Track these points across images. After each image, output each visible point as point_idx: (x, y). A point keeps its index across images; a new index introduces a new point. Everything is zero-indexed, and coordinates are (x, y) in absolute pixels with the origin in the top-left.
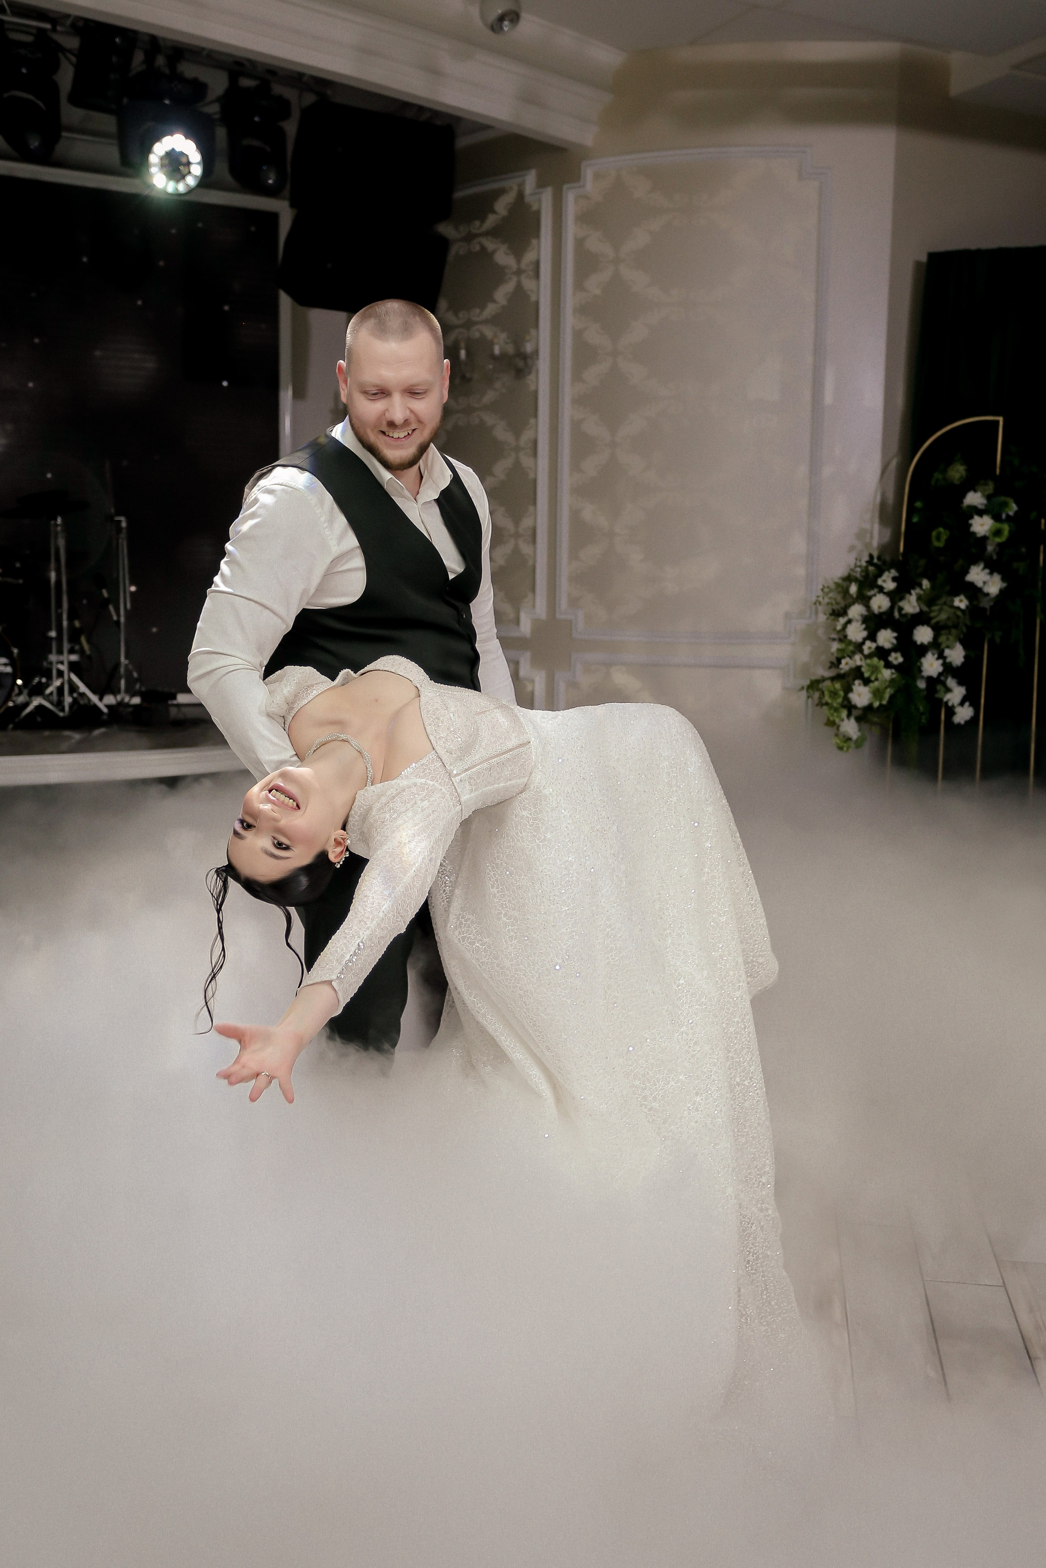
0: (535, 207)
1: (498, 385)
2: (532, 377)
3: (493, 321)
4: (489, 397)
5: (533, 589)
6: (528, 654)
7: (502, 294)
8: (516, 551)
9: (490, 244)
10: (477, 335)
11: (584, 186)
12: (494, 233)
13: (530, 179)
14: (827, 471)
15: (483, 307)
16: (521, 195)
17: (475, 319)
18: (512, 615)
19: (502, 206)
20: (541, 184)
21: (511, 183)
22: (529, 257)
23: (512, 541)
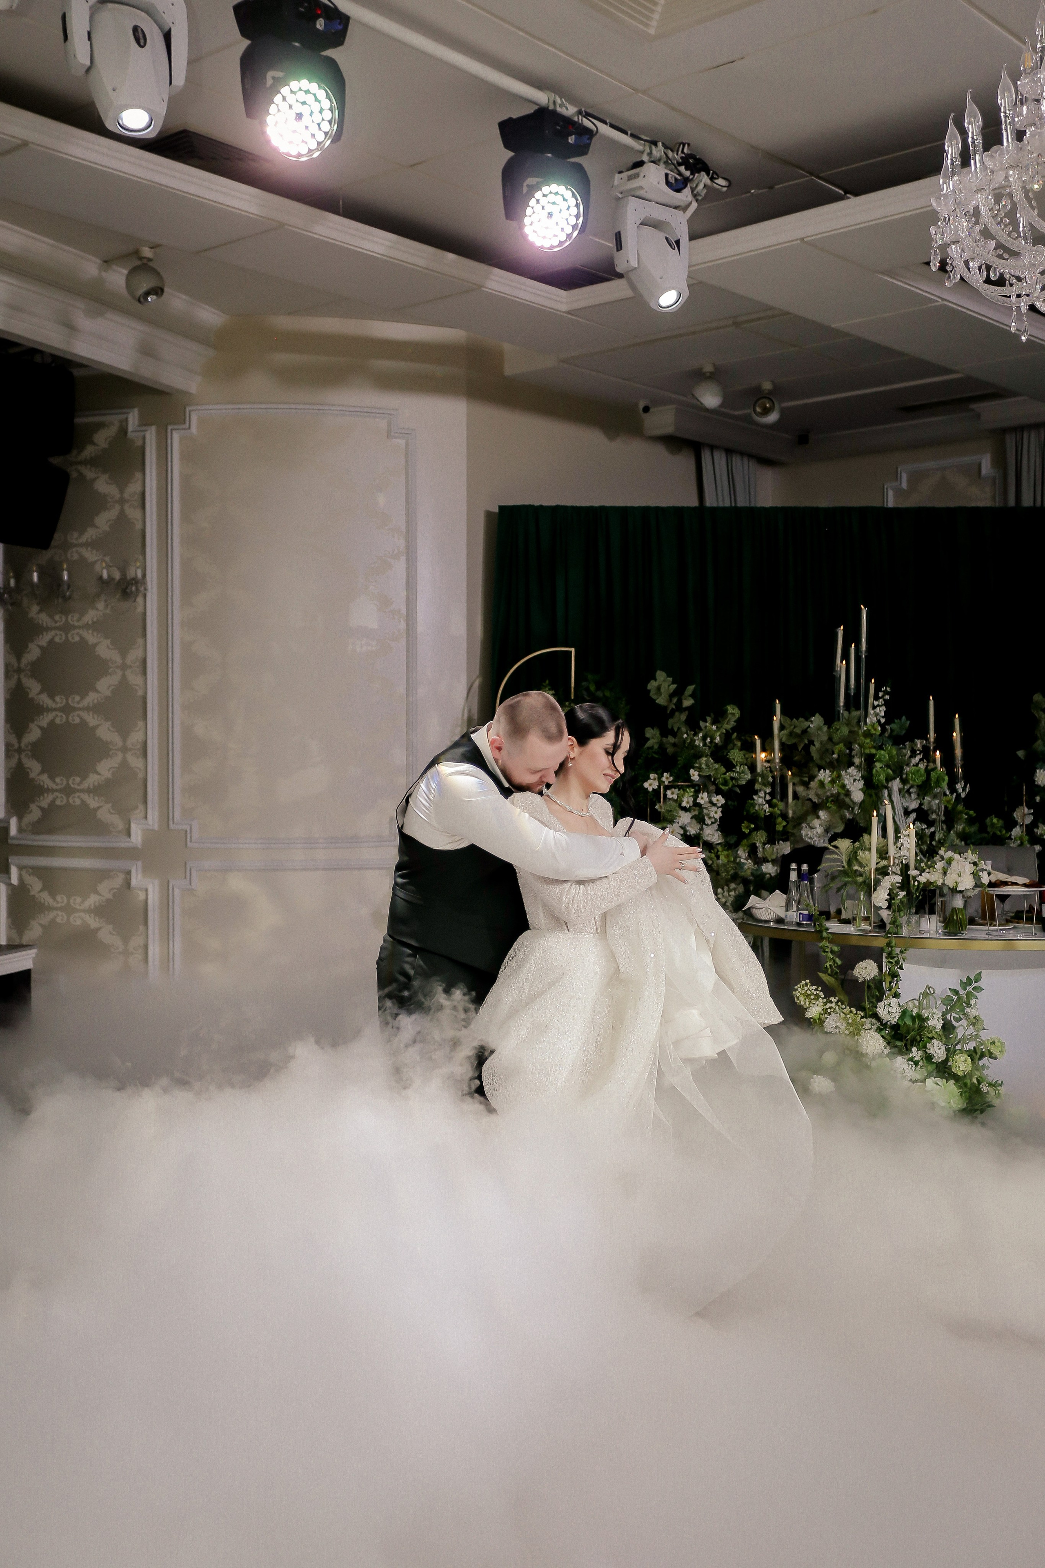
0: (139, 443)
1: (101, 605)
2: (140, 600)
3: (93, 545)
4: (91, 616)
5: (145, 802)
6: (140, 863)
7: (103, 521)
8: (124, 763)
9: (89, 473)
10: (76, 557)
11: (189, 428)
12: (93, 462)
13: (133, 418)
14: (422, 691)
15: (82, 532)
16: (123, 430)
17: (75, 542)
18: (121, 826)
19: (102, 438)
20: (144, 423)
21: (113, 419)
22: (133, 488)
23: (120, 755)
